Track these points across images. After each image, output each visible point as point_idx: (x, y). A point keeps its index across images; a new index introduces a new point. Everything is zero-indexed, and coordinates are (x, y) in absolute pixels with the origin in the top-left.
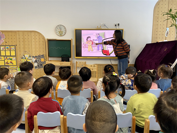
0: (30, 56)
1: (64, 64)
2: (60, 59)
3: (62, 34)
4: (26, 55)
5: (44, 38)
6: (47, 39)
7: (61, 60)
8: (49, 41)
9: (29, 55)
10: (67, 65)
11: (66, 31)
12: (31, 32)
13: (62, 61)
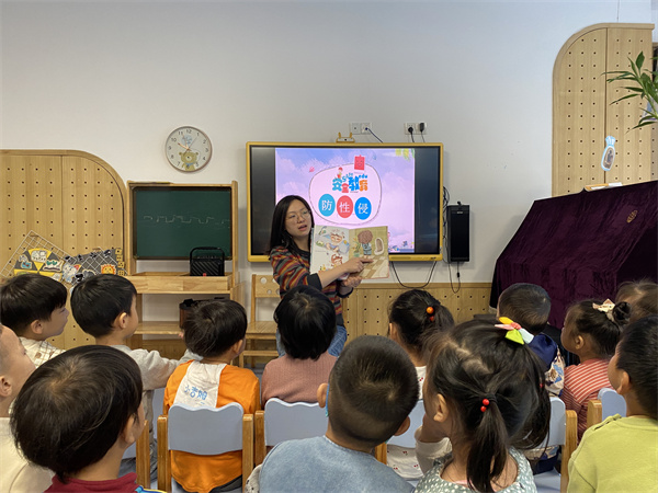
0: (52, 257)
1: (199, 287)
2: (186, 265)
3: (194, 161)
4: (34, 253)
5: (115, 179)
6: (130, 184)
7: (188, 271)
8: (139, 190)
9: (49, 253)
10: (215, 289)
11: (210, 150)
12: (61, 154)
13: (192, 274)
